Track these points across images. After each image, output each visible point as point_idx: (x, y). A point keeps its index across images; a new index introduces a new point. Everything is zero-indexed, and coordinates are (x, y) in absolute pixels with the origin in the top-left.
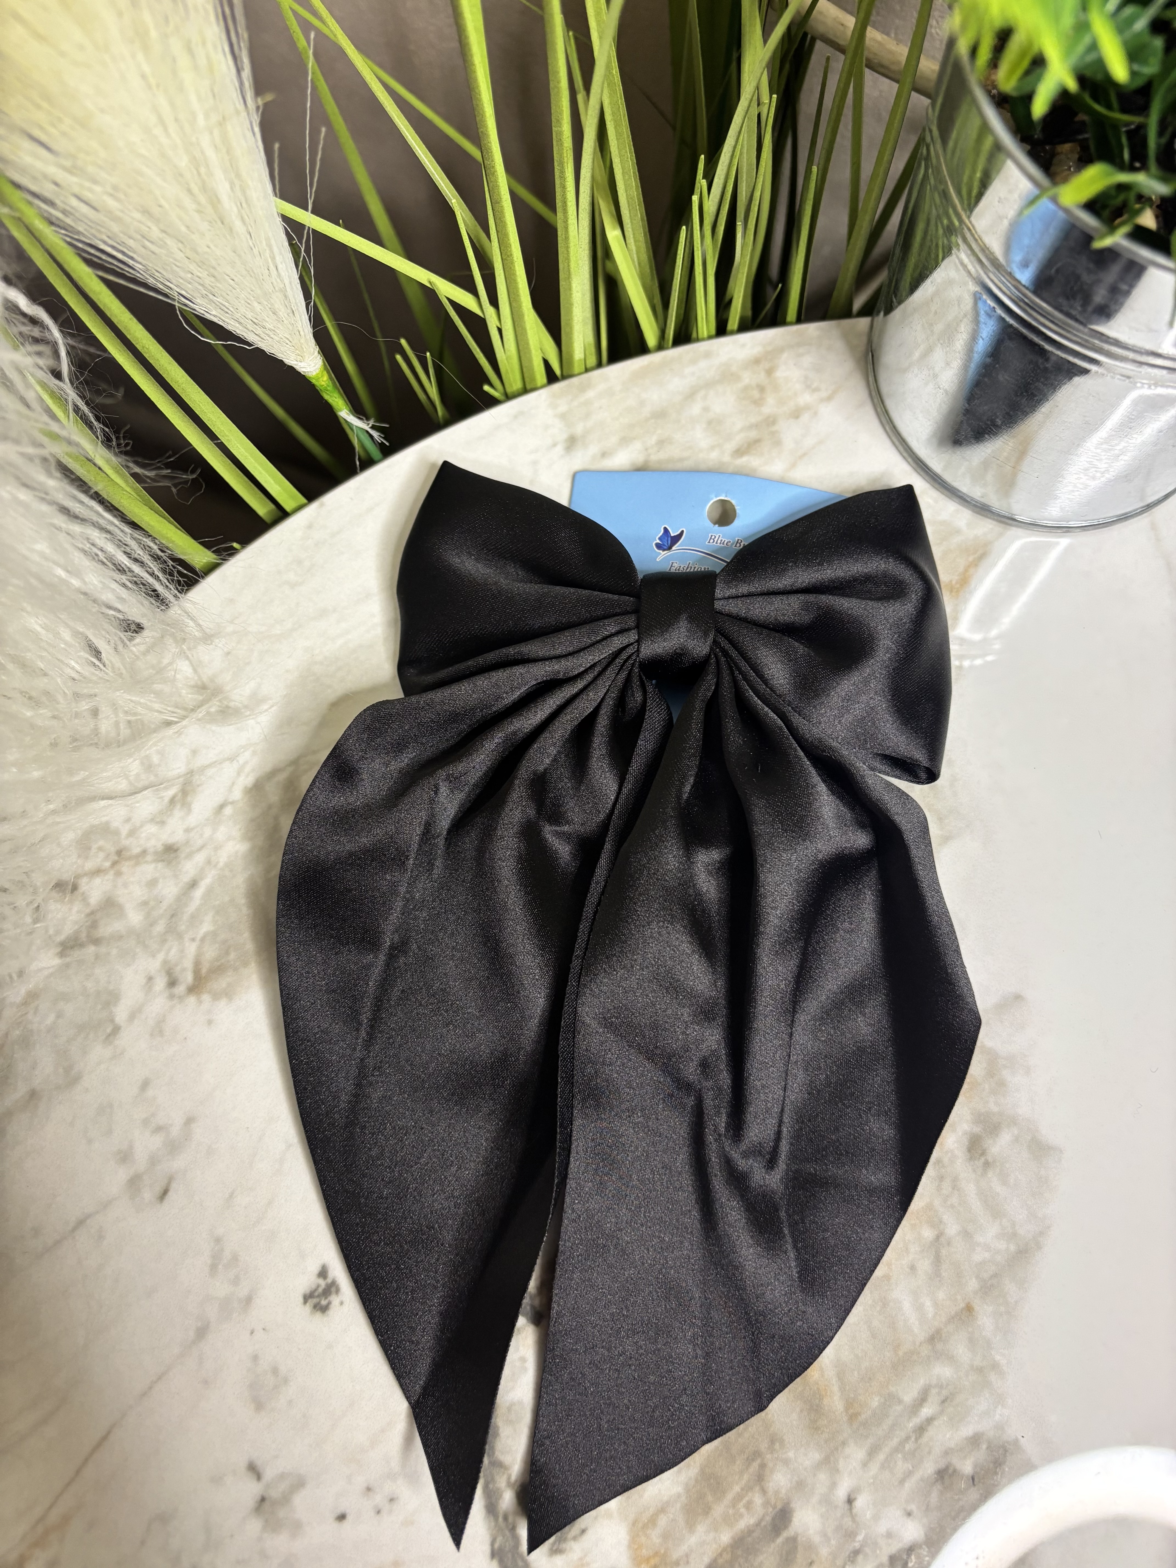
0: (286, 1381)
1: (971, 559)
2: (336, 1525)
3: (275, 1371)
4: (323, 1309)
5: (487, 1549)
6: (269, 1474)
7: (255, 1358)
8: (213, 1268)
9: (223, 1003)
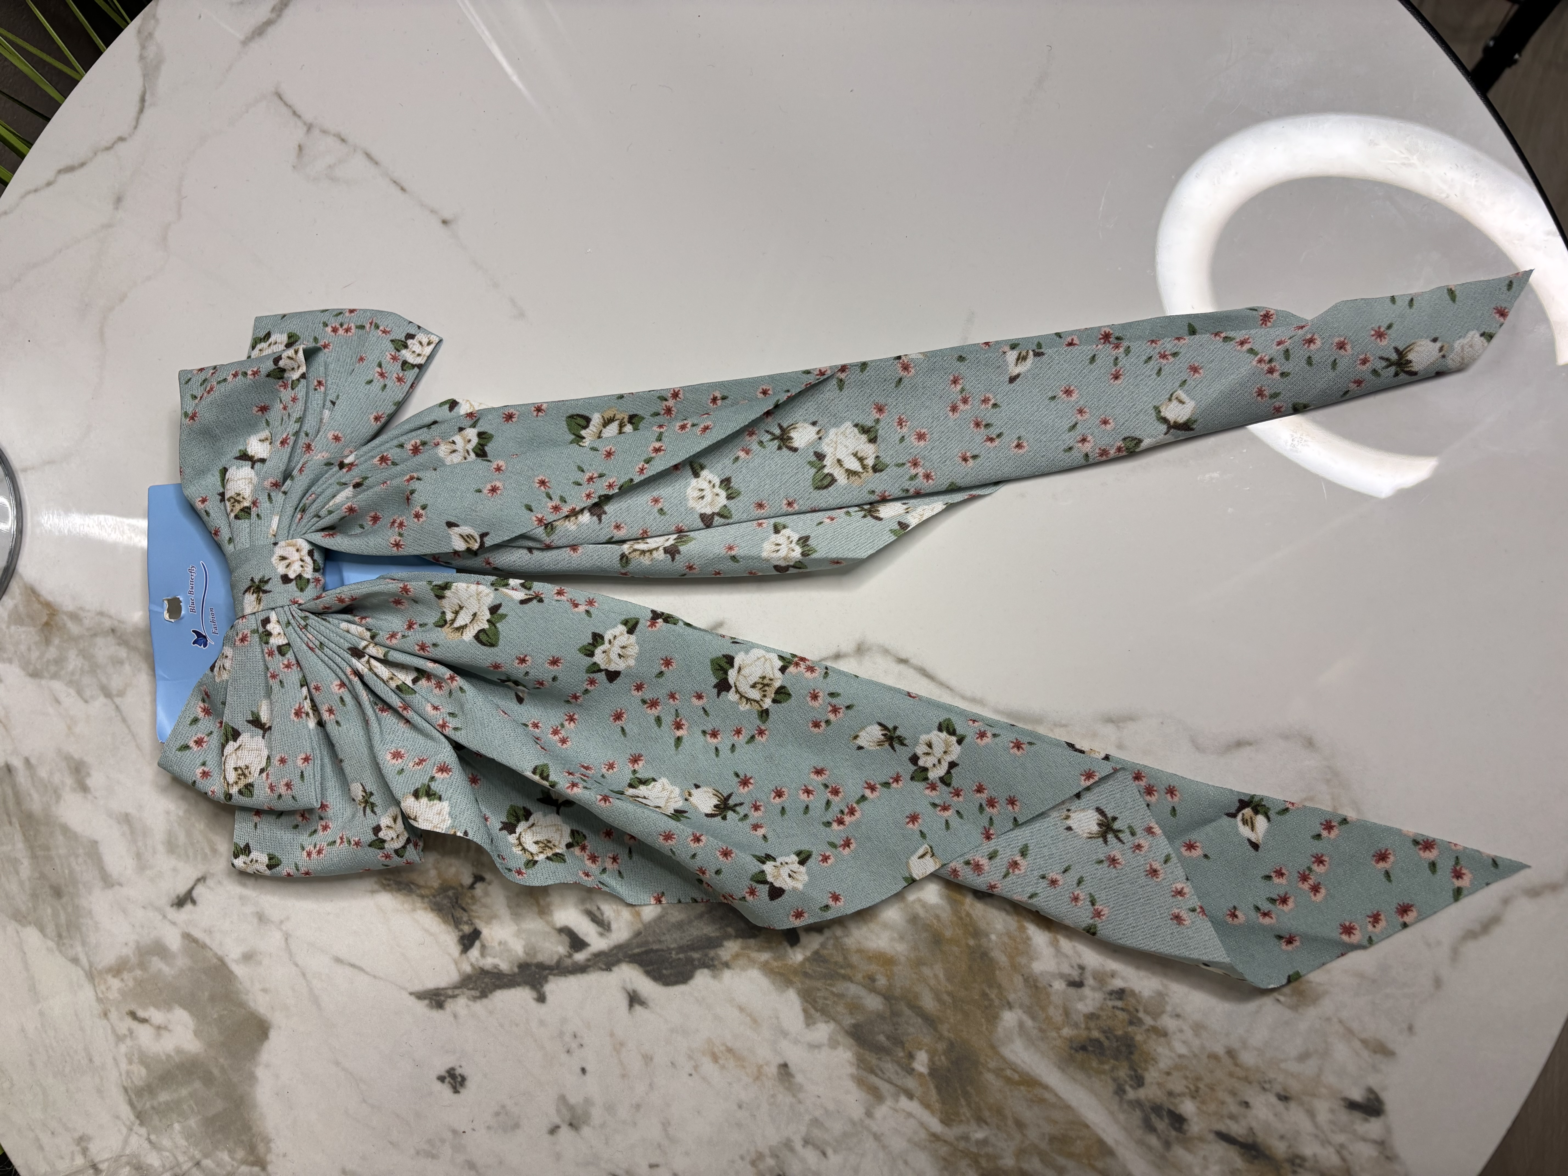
0: (503, 1107)
1: (34, 599)
2: (588, 1074)
3: (497, 1114)
4: (463, 1079)
5: (605, 974)
6: (557, 1120)
7: (489, 1128)
8: (434, 1157)
9: (272, 1145)
